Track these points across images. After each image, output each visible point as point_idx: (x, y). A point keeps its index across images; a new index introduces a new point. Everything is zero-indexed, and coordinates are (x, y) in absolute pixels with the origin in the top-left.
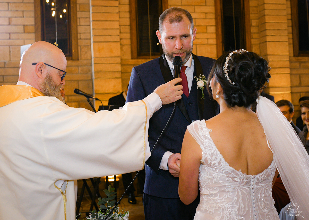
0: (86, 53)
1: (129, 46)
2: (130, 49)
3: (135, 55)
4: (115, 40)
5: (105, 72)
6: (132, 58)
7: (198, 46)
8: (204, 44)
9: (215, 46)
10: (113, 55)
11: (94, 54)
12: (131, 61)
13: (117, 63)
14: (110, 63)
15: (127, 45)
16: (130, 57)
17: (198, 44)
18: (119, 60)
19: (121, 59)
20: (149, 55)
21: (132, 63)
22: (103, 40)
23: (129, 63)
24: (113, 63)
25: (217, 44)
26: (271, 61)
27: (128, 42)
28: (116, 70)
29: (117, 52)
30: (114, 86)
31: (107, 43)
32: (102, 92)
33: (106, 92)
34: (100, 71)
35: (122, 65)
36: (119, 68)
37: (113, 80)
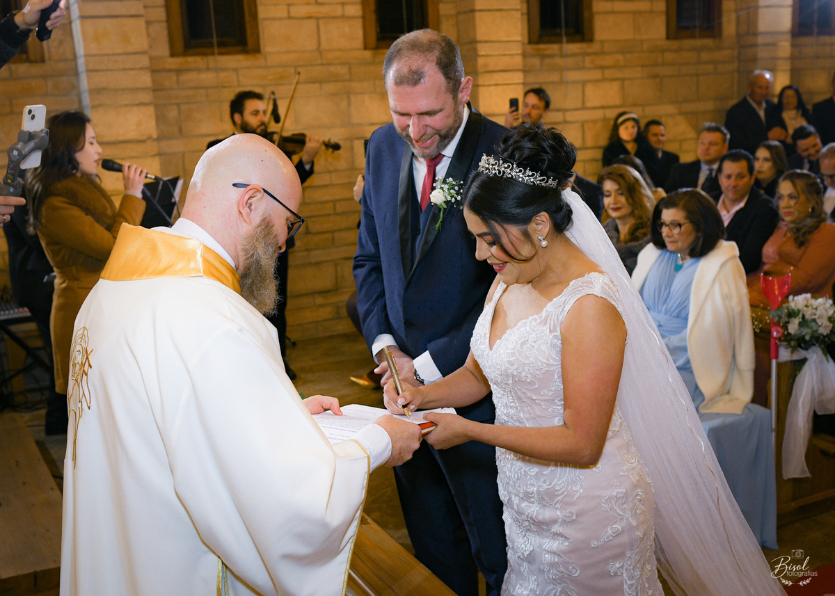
0: (61, 43)
1: (164, 25)
2: (165, 32)
3: (180, 45)
4: (133, 12)
5: (116, 90)
6: (173, 55)
7: (321, 22)
8: (335, 18)
9: (360, 21)
10: (130, 49)
11: (86, 47)
12: (171, 60)
13: (141, 69)
14: (124, 69)
15: (157, 22)
16: (167, 53)
17: (323, 18)
18: (145, 61)
19: (151, 59)
20: (211, 45)
21: (172, 67)
22: (103, 13)
23: (167, 66)
24: (132, 69)
25: (364, 17)
26: (483, 56)
27: (160, 14)
28: (139, 86)
29: (140, 41)
30: (139, 124)
31: (114, 21)
32: (112, 139)
33: (121, 138)
34: (104, 89)
35: (154, 71)
36: (146, 79)
37: (135, 109)
